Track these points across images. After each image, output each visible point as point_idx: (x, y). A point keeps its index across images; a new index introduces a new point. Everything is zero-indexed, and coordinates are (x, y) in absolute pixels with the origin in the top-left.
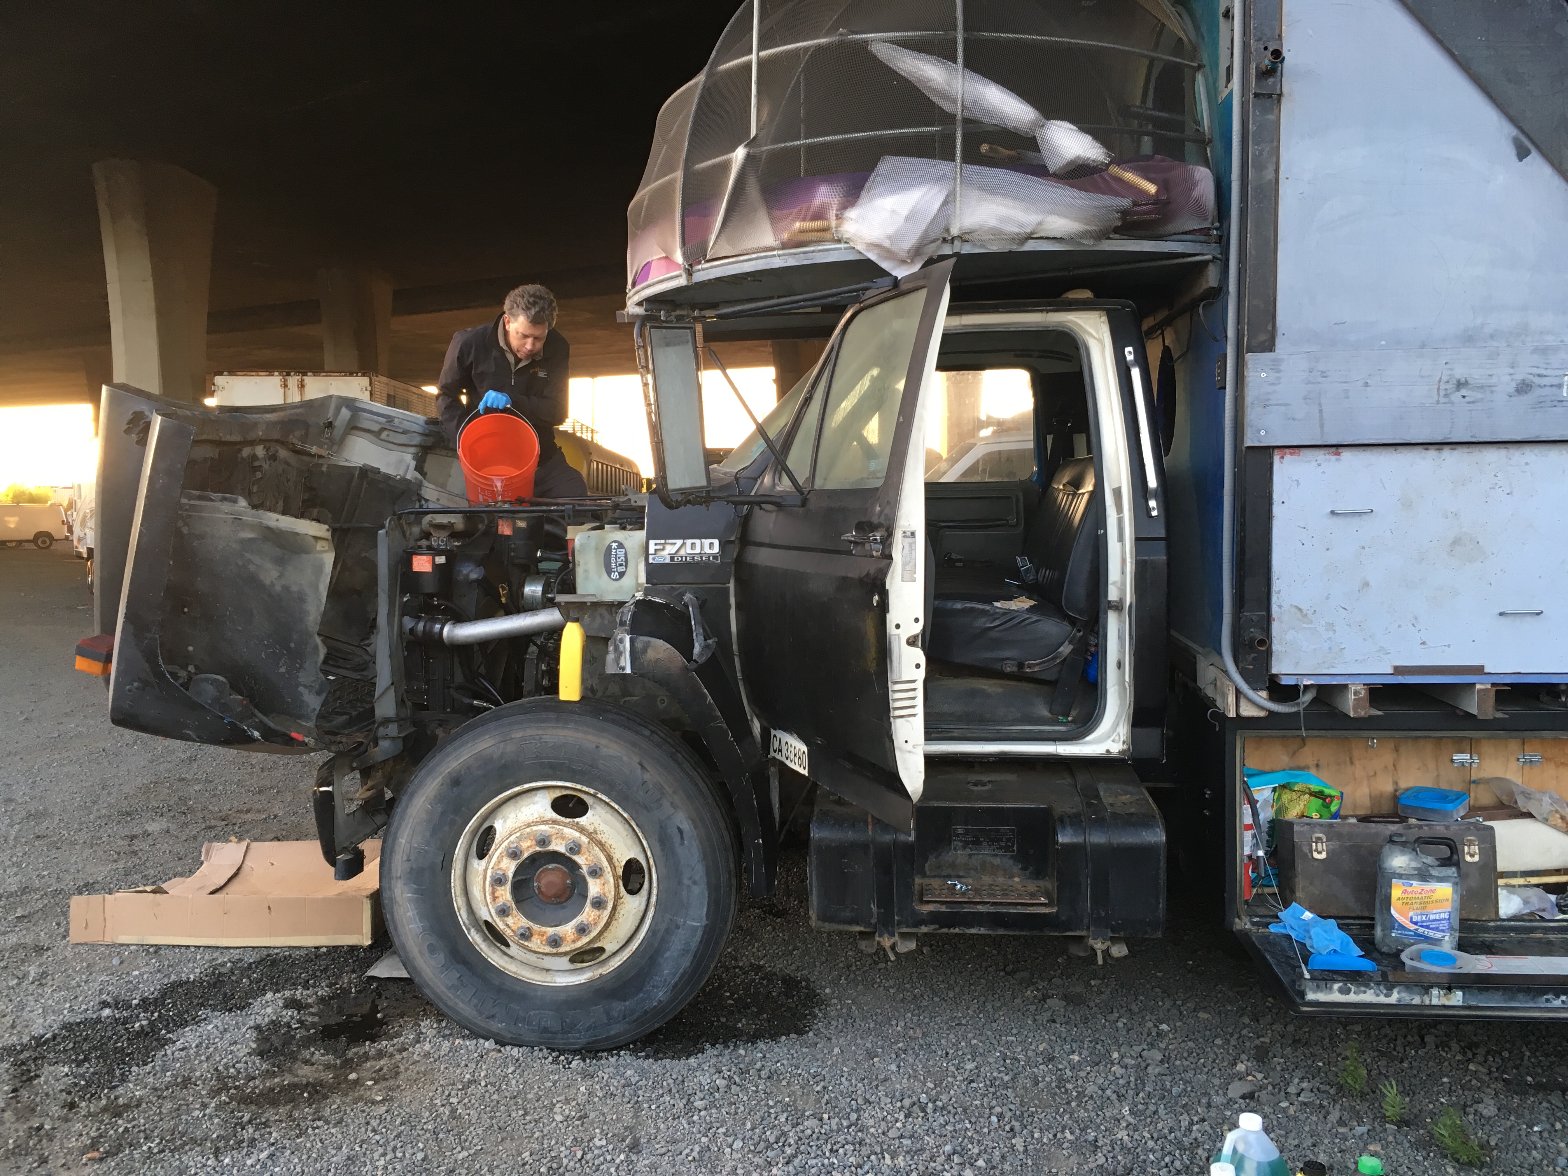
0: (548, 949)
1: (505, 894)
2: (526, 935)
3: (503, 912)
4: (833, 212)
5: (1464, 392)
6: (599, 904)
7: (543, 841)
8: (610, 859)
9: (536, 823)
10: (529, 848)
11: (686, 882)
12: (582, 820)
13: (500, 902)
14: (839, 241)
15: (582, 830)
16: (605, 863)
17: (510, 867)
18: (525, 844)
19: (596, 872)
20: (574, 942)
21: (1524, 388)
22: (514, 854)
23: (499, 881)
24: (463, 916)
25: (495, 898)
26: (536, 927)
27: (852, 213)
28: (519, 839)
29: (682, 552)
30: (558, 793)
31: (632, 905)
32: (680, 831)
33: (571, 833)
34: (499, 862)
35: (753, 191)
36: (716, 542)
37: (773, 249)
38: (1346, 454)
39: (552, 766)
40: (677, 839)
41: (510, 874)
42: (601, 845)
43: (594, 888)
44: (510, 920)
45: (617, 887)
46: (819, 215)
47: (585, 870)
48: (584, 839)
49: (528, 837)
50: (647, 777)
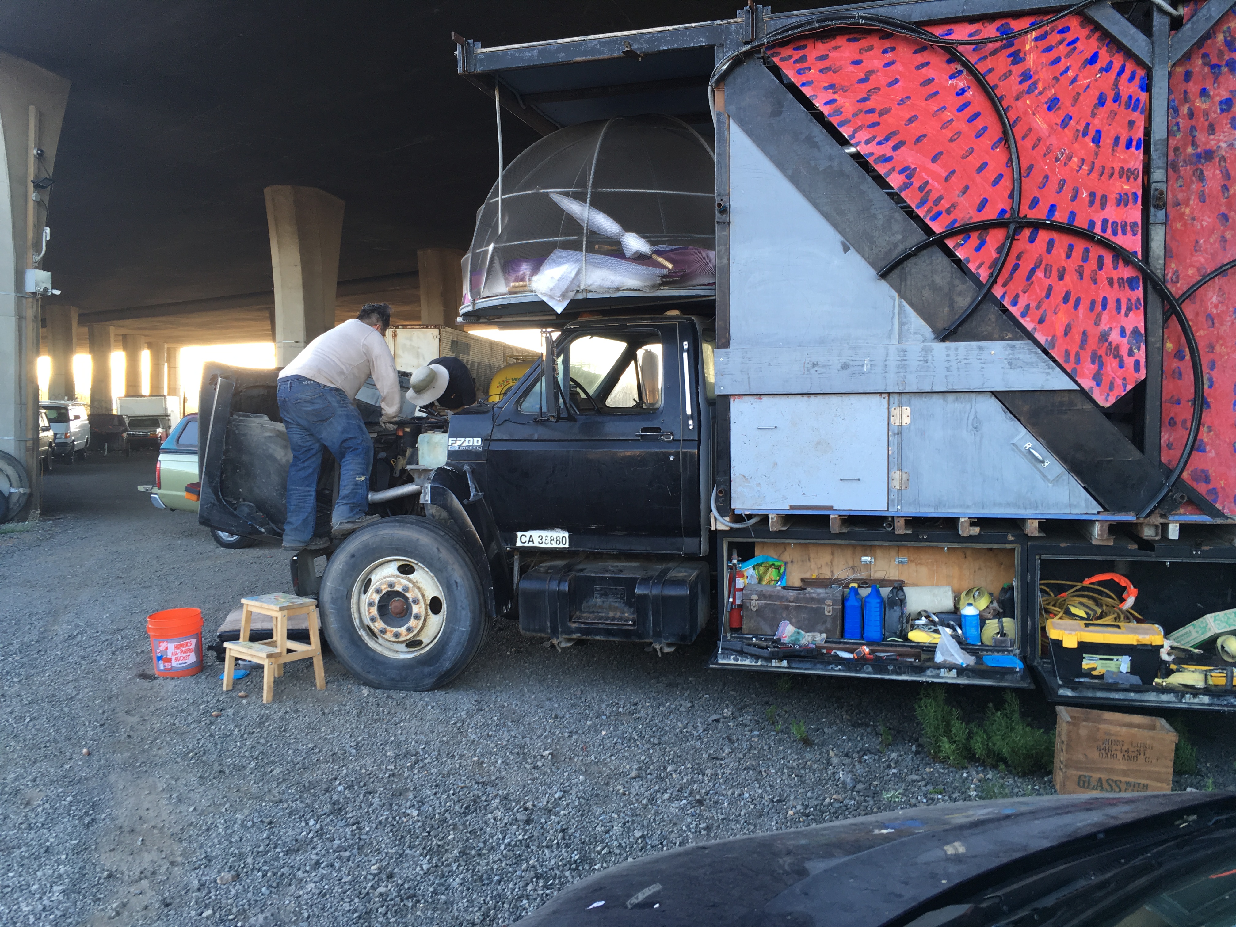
0: (394, 639)
1: (374, 611)
2: (383, 631)
3: (373, 620)
4: (527, 277)
5: (816, 369)
6: (417, 617)
7: (391, 585)
8: (423, 596)
9: (389, 577)
10: (385, 589)
11: (459, 608)
12: (411, 576)
13: (372, 614)
14: (531, 292)
15: (410, 581)
16: (420, 597)
17: (376, 598)
18: (384, 587)
19: (416, 601)
20: (406, 636)
21: (845, 367)
22: (378, 591)
23: (371, 604)
24: (357, 622)
25: (369, 613)
26: (388, 628)
27: (535, 278)
28: (381, 584)
29: (464, 445)
30: (401, 563)
31: (435, 620)
32: (456, 583)
33: (405, 582)
34: (371, 595)
35: (497, 265)
36: (480, 439)
37: (505, 294)
38: (765, 398)
39: (397, 549)
40: (454, 587)
41: (377, 601)
42: (419, 588)
43: (415, 609)
44: (376, 624)
45: (426, 609)
46: (522, 279)
47: (410, 600)
48: (411, 585)
49: (385, 583)
50: (441, 555)
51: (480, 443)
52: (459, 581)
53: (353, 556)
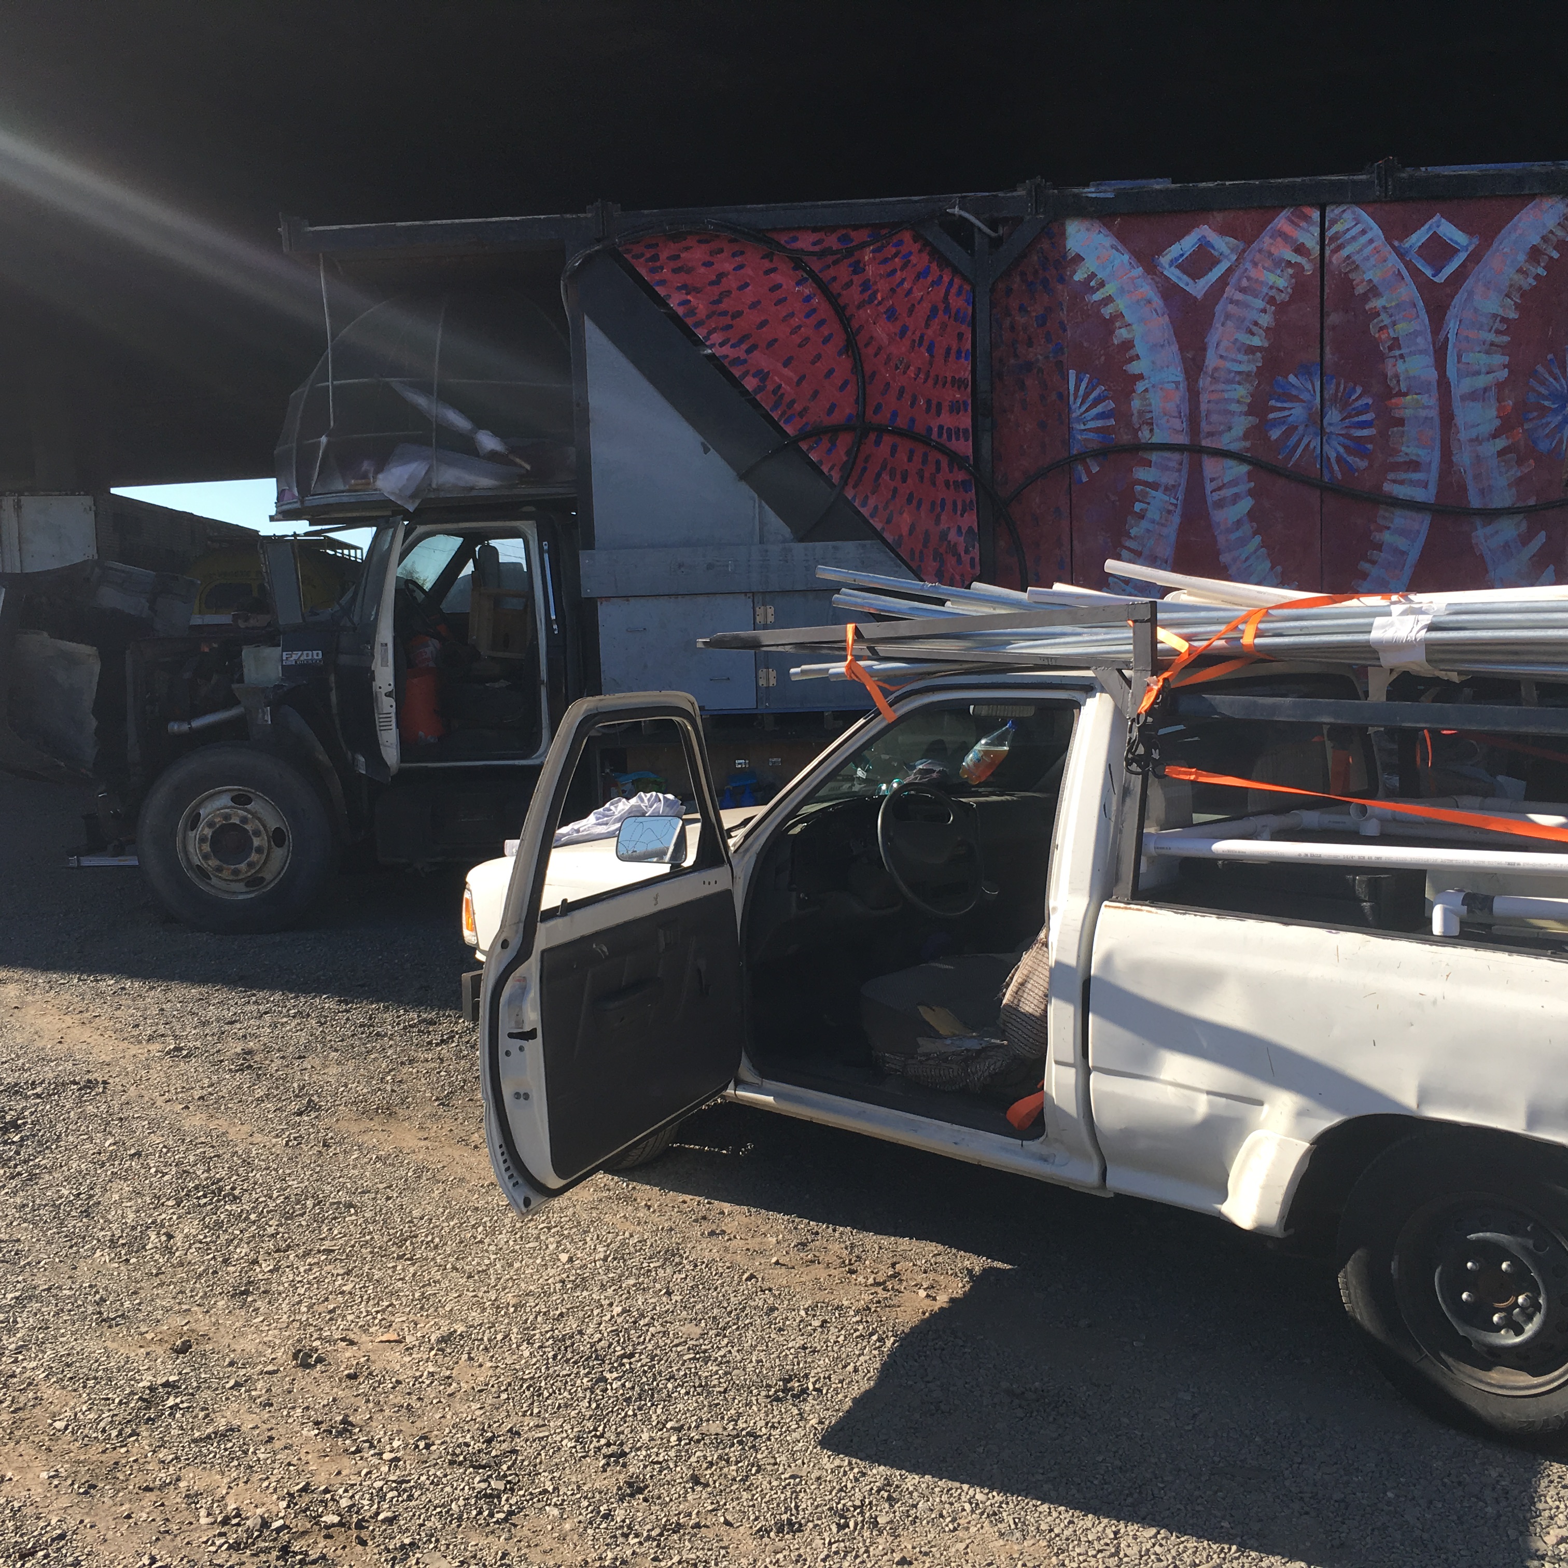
0: (231, 878)
2: (219, 869)
3: (206, 857)
4: (371, 475)
5: (682, 569)
6: (259, 850)
7: (227, 817)
8: (264, 826)
9: (222, 809)
10: (219, 822)
11: (307, 838)
12: (249, 807)
14: (376, 490)
15: (248, 811)
16: (262, 829)
19: (257, 833)
21: (710, 567)
22: (210, 825)
23: (203, 840)
24: (183, 864)
26: (225, 865)
28: (213, 817)
29: (302, 658)
30: (236, 793)
31: (279, 853)
32: (303, 811)
34: (203, 829)
36: (320, 652)
37: (343, 492)
38: (632, 600)
39: (231, 779)
40: (301, 817)
41: (209, 837)
42: (259, 819)
43: (256, 842)
45: (269, 842)
46: (365, 476)
47: (250, 833)
49: (217, 816)
50: (284, 782)
51: (320, 656)
52: (306, 807)
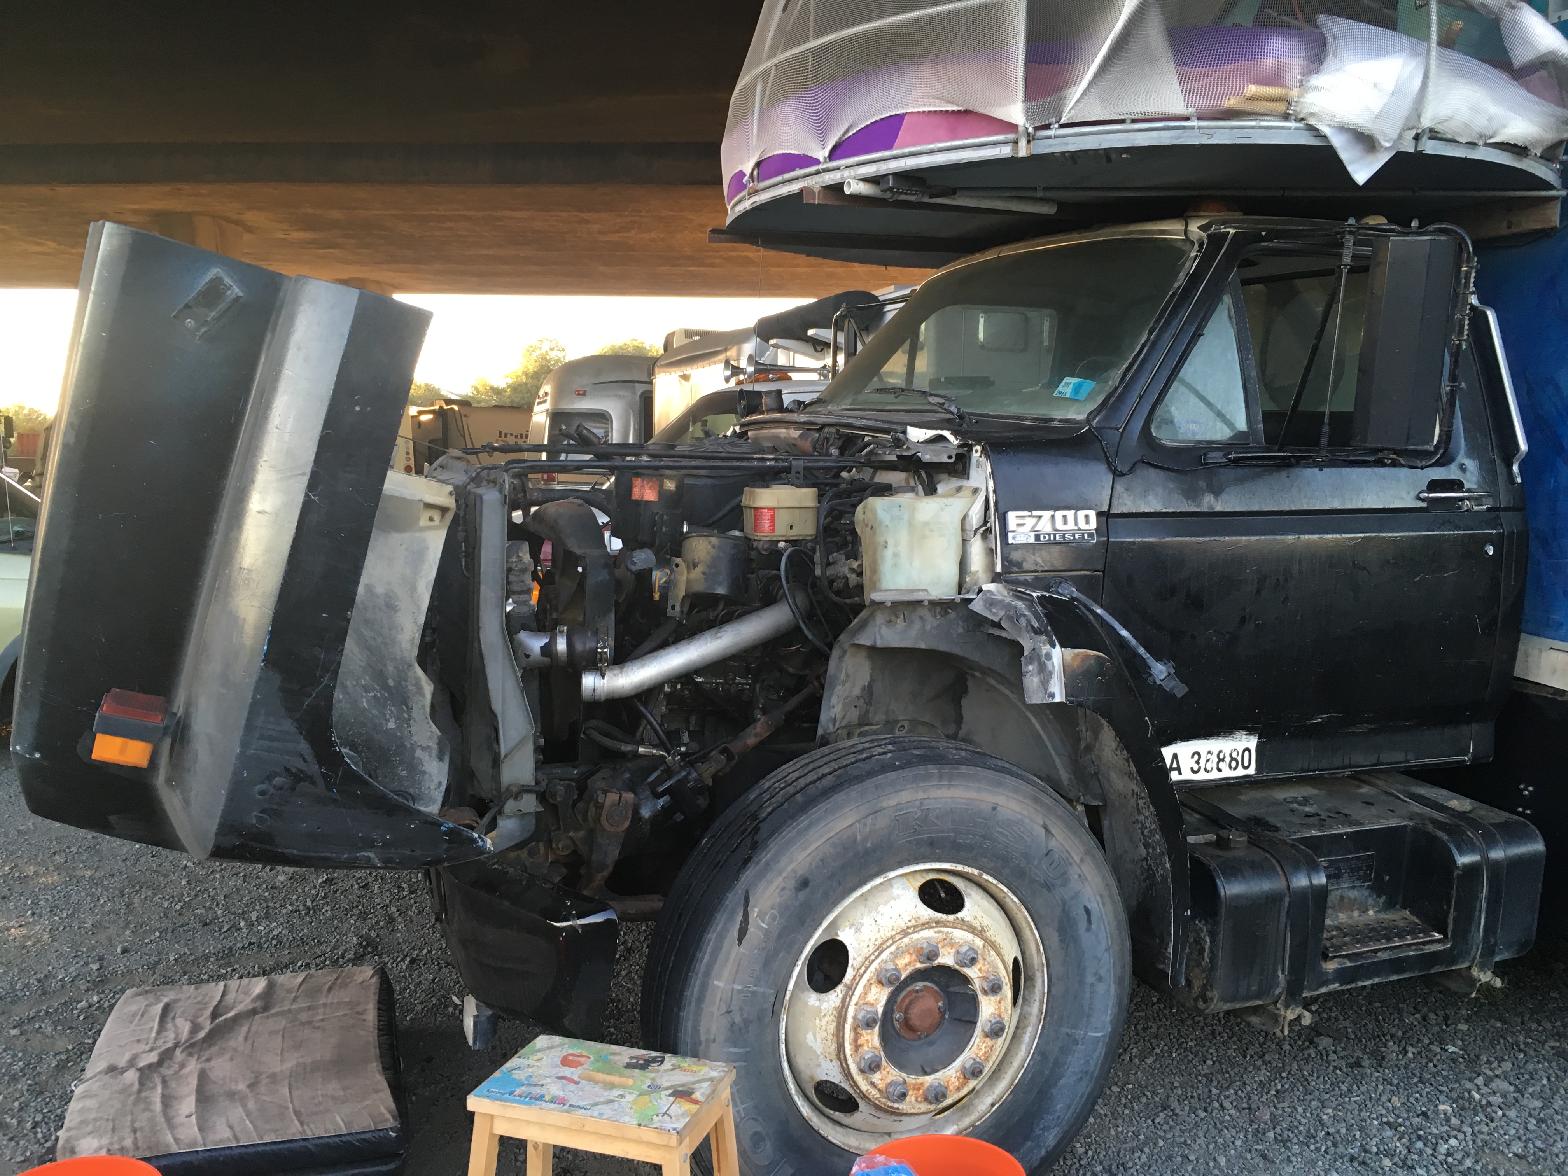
1: (872, 1039)
2: (897, 1093)
3: (869, 1068)
4: (1295, 76)
6: (999, 1031)
7: (933, 954)
10: (907, 965)
11: (1090, 979)
12: (965, 915)
13: (865, 1052)
14: (1290, 117)
16: (1003, 972)
17: (879, 997)
18: (901, 962)
19: (998, 987)
20: (958, 1089)
22: (885, 979)
23: (863, 1022)
24: (789, 1081)
25: (857, 1047)
26: (911, 1079)
27: (1316, 80)
28: (895, 955)
29: (1052, 528)
32: (1087, 911)
33: (961, 936)
35: (1152, 33)
36: (1092, 514)
40: (1082, 924)
41: (880, 1010)
42: (995, 947)
43: (985, 1010)
44: (877, 1077)
46: (1276, 78)
47: (977, 985)
48: (978, 942)
49: (907, 951)
50: (1053, 844)
51: (1093, 525)
52: (1093, 906)
53: (804, 883)
